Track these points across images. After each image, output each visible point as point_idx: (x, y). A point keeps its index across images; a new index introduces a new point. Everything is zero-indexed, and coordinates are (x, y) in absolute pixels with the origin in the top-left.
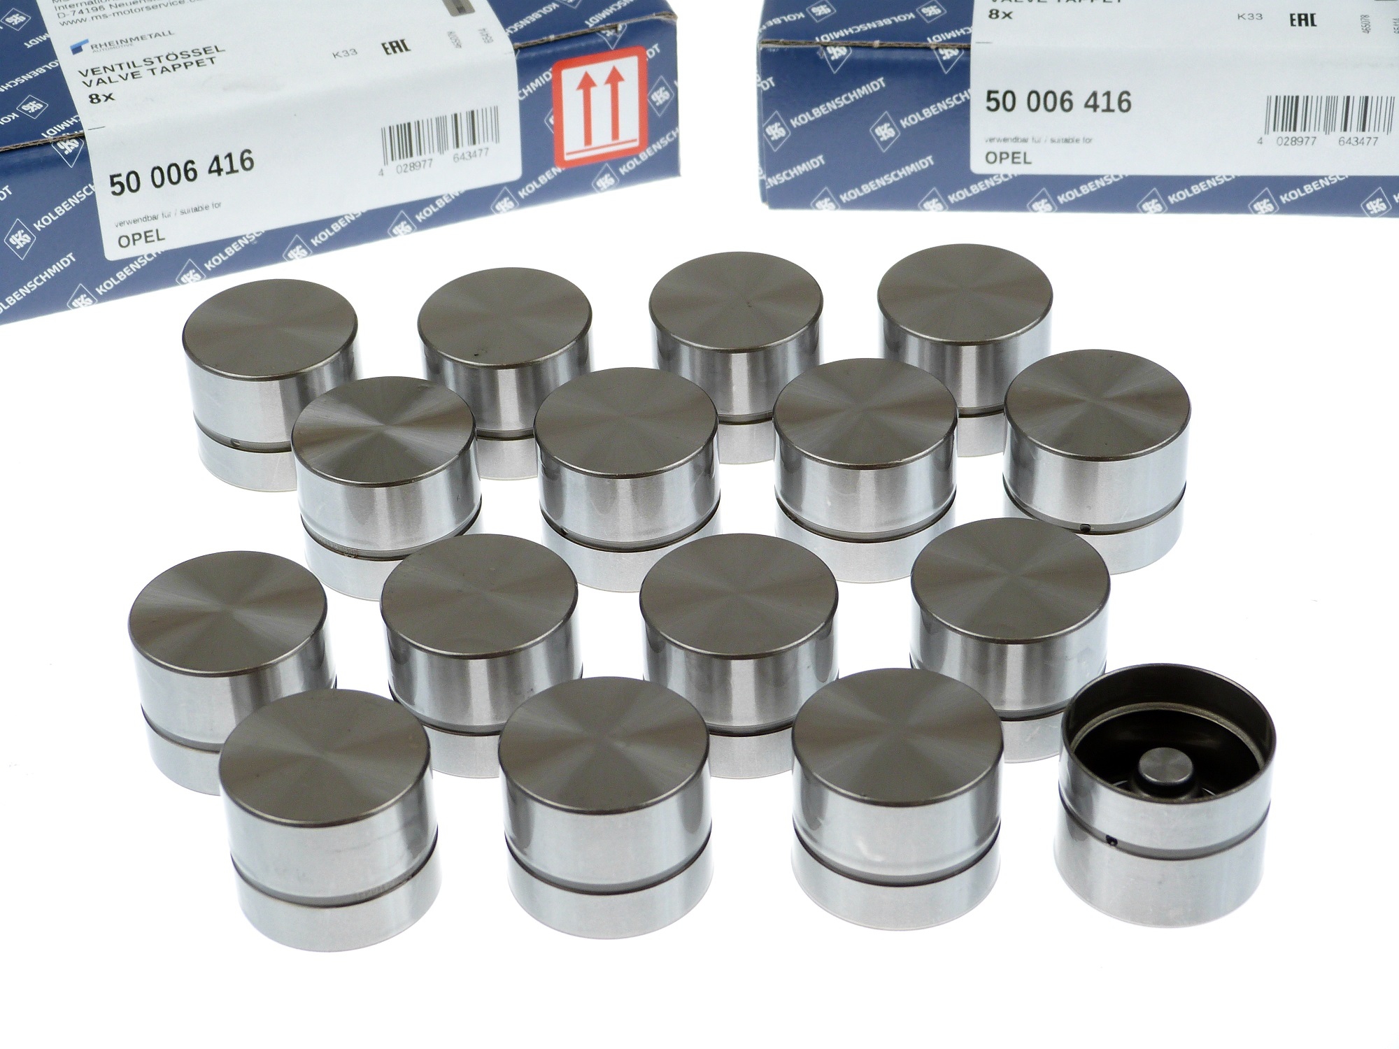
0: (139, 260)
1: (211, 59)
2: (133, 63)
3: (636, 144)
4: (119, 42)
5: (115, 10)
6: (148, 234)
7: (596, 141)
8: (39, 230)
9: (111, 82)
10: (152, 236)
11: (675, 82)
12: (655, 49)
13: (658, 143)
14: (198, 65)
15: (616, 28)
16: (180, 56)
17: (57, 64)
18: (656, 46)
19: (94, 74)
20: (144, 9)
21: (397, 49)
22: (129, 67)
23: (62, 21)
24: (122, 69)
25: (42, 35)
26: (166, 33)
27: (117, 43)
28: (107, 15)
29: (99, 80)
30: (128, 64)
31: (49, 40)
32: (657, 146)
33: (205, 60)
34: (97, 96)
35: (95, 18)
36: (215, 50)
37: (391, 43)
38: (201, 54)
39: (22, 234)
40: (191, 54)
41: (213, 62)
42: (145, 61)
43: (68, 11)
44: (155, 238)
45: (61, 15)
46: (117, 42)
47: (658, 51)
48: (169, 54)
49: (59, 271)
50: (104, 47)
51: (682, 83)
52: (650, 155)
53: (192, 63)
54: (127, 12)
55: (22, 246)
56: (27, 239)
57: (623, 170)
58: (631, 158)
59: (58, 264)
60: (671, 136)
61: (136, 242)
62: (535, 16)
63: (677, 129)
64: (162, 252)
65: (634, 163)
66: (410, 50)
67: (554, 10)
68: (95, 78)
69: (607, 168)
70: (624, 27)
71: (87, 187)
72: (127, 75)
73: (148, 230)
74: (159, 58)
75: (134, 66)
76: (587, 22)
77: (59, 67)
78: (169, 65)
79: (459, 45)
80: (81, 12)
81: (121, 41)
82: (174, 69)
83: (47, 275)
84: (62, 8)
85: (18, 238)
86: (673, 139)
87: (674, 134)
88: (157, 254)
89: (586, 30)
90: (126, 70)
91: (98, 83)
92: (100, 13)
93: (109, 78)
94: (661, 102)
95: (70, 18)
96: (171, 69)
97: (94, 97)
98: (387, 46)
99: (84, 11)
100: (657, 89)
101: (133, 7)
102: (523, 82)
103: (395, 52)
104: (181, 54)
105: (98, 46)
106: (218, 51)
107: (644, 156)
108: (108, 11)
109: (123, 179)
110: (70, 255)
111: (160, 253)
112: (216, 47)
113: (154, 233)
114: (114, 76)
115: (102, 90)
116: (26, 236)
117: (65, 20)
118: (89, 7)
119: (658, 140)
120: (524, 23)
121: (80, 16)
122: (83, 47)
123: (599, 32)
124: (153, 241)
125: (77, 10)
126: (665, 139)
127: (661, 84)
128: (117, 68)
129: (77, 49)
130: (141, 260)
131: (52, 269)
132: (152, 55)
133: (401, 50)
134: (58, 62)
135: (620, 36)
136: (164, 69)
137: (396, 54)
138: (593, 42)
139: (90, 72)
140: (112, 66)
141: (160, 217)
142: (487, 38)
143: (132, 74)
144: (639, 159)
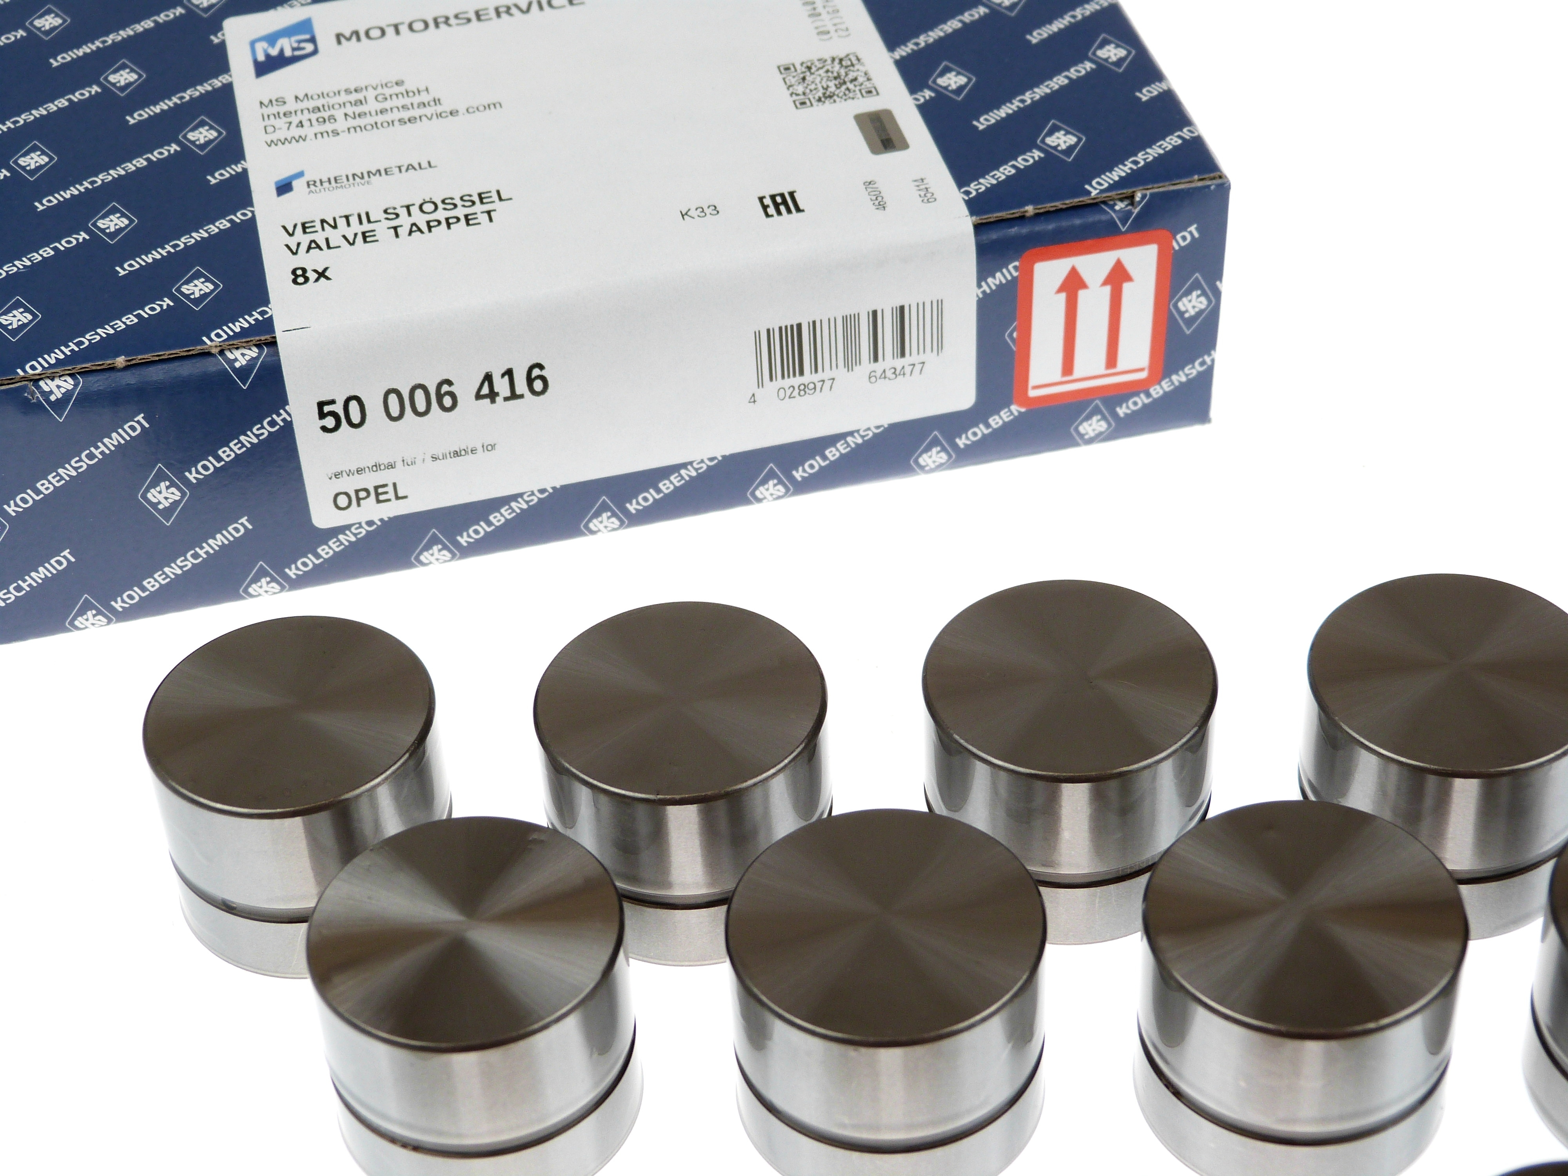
0: (353, 529)
1: (489, 213)
2: (367, 214)
3: (1143, 375)
4: (351, 178)
5: (351, 123)
6: (380, 490)
7: (1079, 370)
8: (194, 481)
9: (329, 247)
10: (386, 493)
11: (1218, 283)
12: (1191, 233)
13: (1181, 373)
14: (468, 224)
15: (1131, 197)
16: (441, 206)
17: (250, 215)
18: (1193, 228)
19: (305, 232)
20: (396, 123)
21: (782, 208)
22: (361, 223)
23: (269, 138)
24: (349, 224)
25: (236, 162)
26: (425, 164)
27: (348, 180)
28: (339, 131)
29: (311, 242)
30: (359, 216)
31: (245, 171)
32: (1179, 378)
33: (479, 215)
34: (304, 270)
35: (319, 136)
36: (495, 197)
37: (773, 197)
38: (473, 203)
39: (168, 488)
40: (459, 203)
41: (491, 220)
42: (385, 212)
43: (281, 123)
44: (391, 495)
45: (270, 129)
46: (347, 177)
47: (1196, 235)
48: (425, 202)
49: (226, 542)
50: (326, 185)
51: (1226, 286)
52: (1167, 389)
53: (458, 219)
54: (369, 127)
55: (167, 505)
56: (174, 495)
57: (1122, 411)
58: (1137, 394)
59: (224, 532)
60: (1203, 363)
61: (362, 502)
62: (1005, 171)
63: (1213, 352)
64: (389, 518)
65: (1142, 400)
66: (803, 211)
67: (1035, 162)
68: (305, 240)
69: (1097, 406)
70: (1144, 197)
71: (270, 419)
72: (356, 235)
73: (381, 484)
74: (408, 207)
75: (369, 221)
76: (1087, 187)
77: (253, 220)
78: (421, 220)
79: (882, 206)
80: (301, 125)
81: (354, 175)
82: (430, 228)
83: (207, 548)
84: (272, 117)
85: (160, 492)
86: (1205, 367)
87: (1208, 359)
88: (381, 520)
89: (1085, 199)
90: (356, 227)
91: (309, 248)
92: (329, 127)
93: (327, 240)
94: (1192, 312)
95: (281, 135)
96: (424, 228)
97: (299, 272)
98: (768, 201)
99: (306, 124)
100: (1188, 293)
101: (380, 119)
102: (983, 274)
103: (779, 213)
104: (443, 202)
105: (318, 184)
106: (500, 199)
107: (1156, 391)
108: (341, 124)
109: (338, 408)
110: (244, 520)
111: (386, 519)
112: (498, 192)
113: (390, 489)
114: (335, 237)
115: (312, 261)
116: (173, 490)
117: (274, 137)
118: (314, 117)
119: (1183, 368)
120: (987, 182)
121: (296, 132)
122: (295, 184)
123: (1104, 202)
124: (389, 500)
125: (295, 120)
126: (1193, 367)
127: (1196, 286)
128: (342, 222)
129: (284, 188)
130: (357, 529)
131: (216, 539)
132: (397, 202)
133: (789, 211)
134: (253, 212)
135: (1136, 211)
136: (414, 228)
137: (780, 217)
138: (1092, 218)
139: (299, 229)
140: (335, 219)
141: (399, 464)
142: (927, 196)
143: (364, 234)
144: (1148, 395)
